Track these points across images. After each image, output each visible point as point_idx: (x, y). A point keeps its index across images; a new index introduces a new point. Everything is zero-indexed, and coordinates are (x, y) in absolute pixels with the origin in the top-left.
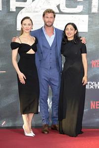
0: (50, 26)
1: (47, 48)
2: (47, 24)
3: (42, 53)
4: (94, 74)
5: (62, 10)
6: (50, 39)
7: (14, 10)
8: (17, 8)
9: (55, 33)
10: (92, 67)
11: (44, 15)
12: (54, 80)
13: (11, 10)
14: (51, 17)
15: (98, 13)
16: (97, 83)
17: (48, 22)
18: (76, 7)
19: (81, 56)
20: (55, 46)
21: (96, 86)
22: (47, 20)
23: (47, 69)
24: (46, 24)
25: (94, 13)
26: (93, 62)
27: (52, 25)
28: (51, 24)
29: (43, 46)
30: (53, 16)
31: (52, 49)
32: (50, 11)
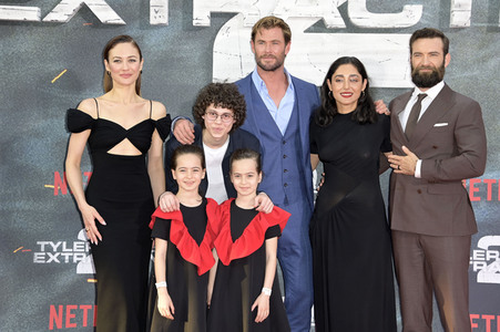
0: (274, 70)
2: (263, 62)
5: (355, 21)
7: (206, 22)
14: (274, 42)
15: (472, 28)
17: (265, 56)
18: (401, 10)
22: (261, 49)
24: (259, 64)
25: (458, 29)
27: (279, 65)
28: (273, 62)
30: (281, 38)
32: (269, 23)
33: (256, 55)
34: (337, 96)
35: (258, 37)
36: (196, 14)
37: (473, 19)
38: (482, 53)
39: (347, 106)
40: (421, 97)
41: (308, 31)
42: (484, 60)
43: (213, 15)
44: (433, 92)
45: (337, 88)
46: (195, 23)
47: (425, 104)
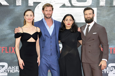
1: (48, 37)
2: (47, 16)
7: (32, 5)
15: (106, 6)
16: (106, 68)
21: (105, 71)
25: (102, 6)
28: (50, 16)
32: (48, 5)
36: (29, 2)
37: (106, 4)
38: (108, 13)
40: (88, 26)
41: (61, 7)
42: (109, 15)
43: (34, 3)
44: (92, 24)
46: (29, 5)
47: (90, 28)
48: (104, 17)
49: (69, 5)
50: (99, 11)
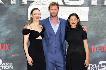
0: (55, 16)
1: (53, 35)
2: (52, 14)
3: (48, 39)
4: (94, 57)
5: (66, 3)
6: (55, 27)
7: (26, 3)
8: (28, 1)
9: (59, 22)
10: (93, 51)
11: (49, 8)
12: (58, 62)
13: (23, 3)
14: (55, 9)
15: (97, 5)
16: (97, 66)
17: (53, 13)
19: (83, 42)
20: (59, 33)
21: (96, 68)
22: (52, 11)
23: (53, 53)
24: (51, 15)
25: (93, 6)
26: (93, 47)
27: (57, 15)
28: (55, 15)
29: (50, 34)
30: (57, 8)
31: (57, 36)
33: (50, 12)
34: (71, 24)
35: (51, 8)
37: (97, 3)
38: (100, 12)
39: (74, 26)
42: (100, 14)
45: (71, 22)
48: (95, 16)
49: (62, 4)
50: (90, 10)
